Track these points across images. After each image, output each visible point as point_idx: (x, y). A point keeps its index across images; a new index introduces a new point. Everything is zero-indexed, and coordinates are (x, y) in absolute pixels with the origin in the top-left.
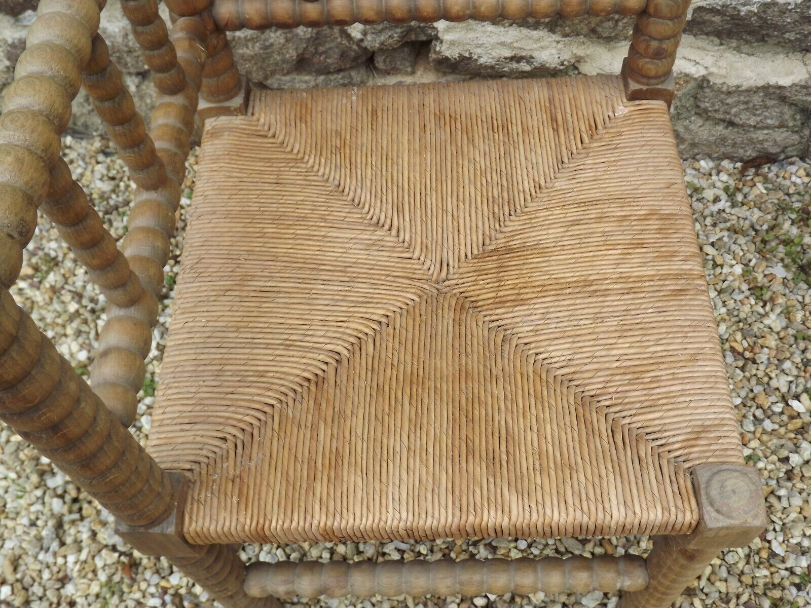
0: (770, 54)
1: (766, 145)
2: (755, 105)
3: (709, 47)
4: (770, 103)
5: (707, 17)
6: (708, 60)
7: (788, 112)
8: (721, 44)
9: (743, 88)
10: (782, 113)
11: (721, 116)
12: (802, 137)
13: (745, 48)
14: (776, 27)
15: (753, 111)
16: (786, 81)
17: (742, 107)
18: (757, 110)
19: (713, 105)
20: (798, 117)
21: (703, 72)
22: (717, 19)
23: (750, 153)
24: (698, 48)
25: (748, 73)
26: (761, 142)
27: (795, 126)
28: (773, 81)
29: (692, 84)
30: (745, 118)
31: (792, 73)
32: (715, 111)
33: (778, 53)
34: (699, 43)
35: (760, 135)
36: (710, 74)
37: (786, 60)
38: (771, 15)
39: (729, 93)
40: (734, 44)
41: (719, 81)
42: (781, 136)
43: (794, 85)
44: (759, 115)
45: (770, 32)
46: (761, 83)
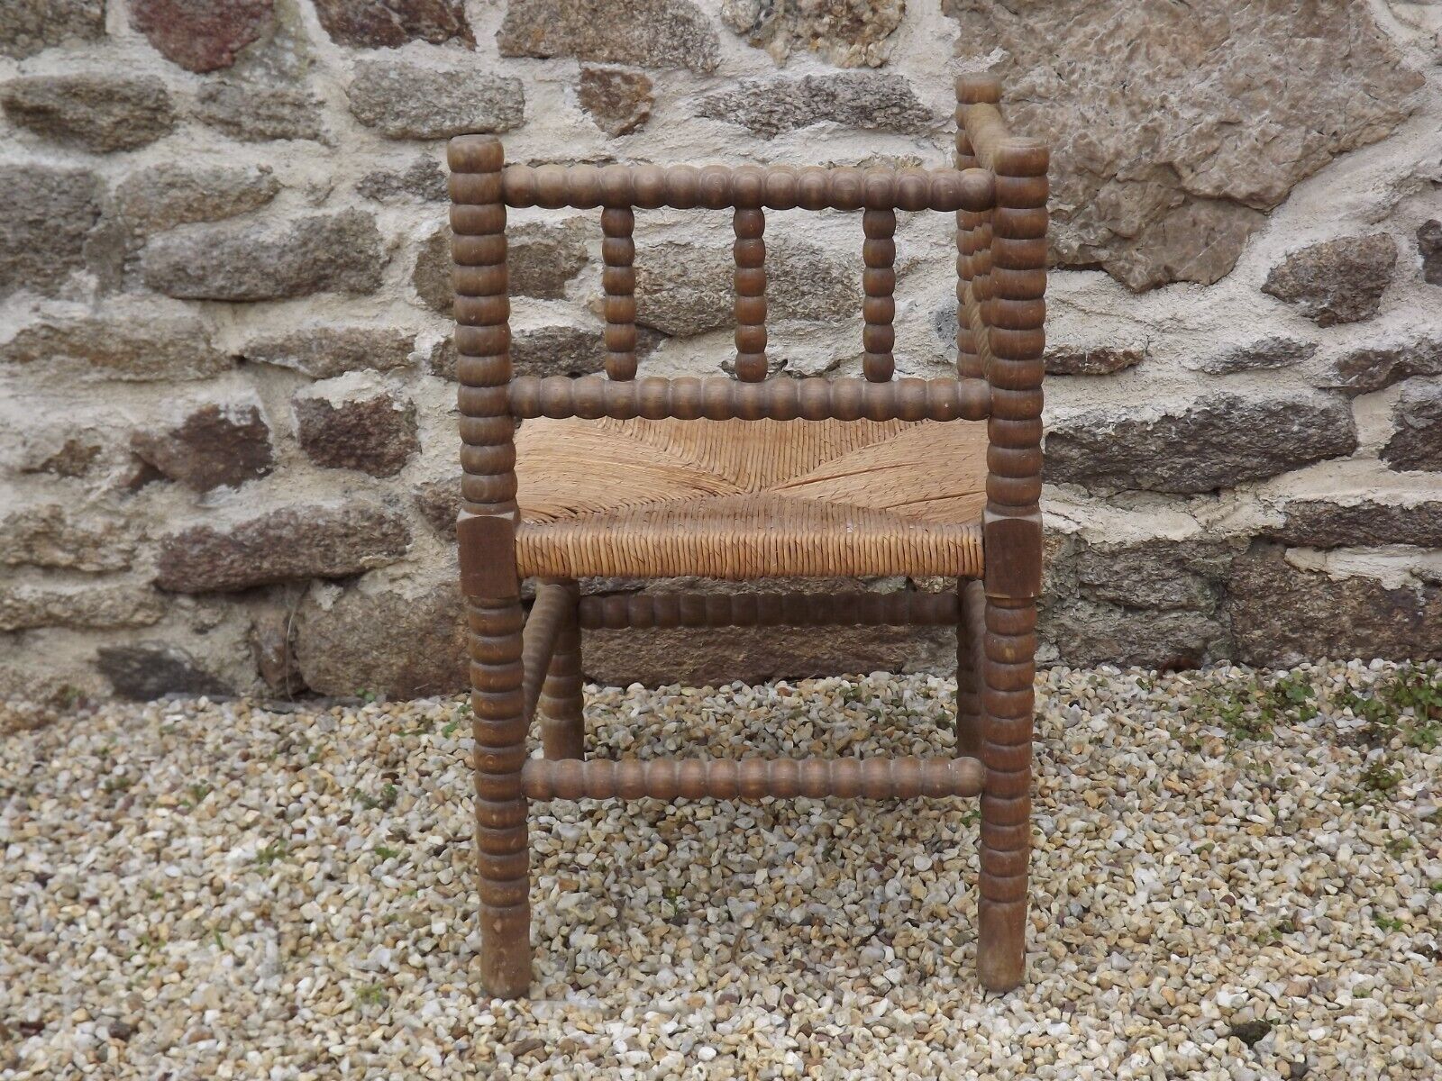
0: (1150, 507)
1: (1180, 635)
2: (1150, 575)
3: (1077, 499)
4: (1170, 572)
5: (1064, 451)
6: (1080, 515)
7: (1195, 586)
8: (1091, 496)
9: (1128, 545)
10: (1187, 588)
11: (1111, 594)
12: (1222, 625)
13: (1119, 499)
14: (1141, 460)
15: (1148, 582)
16: (1177, 535)
17: (1135, 577)
18: (1154, 582)
19: (1098, 575)
20: (1208, 593)
21: (1075, 528)
22: (1075, 453)
23: (1164, 652)
24: (1065, 501)
25: (1129, 528)
26: (1172, 631)
27: (1208, 606)
28: (1161, 534)
29: (1066, 547)
30: (1141, 595)
31: (1181, 526)
32: (1102, 586)
33: (1158, 505)
34: (1065, 494)
35: (1167, 621)
36: (1085, 529)
37: (1171, 513)
38: (1131, 438)
39: (1114, 555)
40: (1104, 492)
41: (1097, 540)
42: (1193, 621)
43: (1187, 540)
44: (1159, 590)
45: (1139, 469)
46: (1147, 538)
